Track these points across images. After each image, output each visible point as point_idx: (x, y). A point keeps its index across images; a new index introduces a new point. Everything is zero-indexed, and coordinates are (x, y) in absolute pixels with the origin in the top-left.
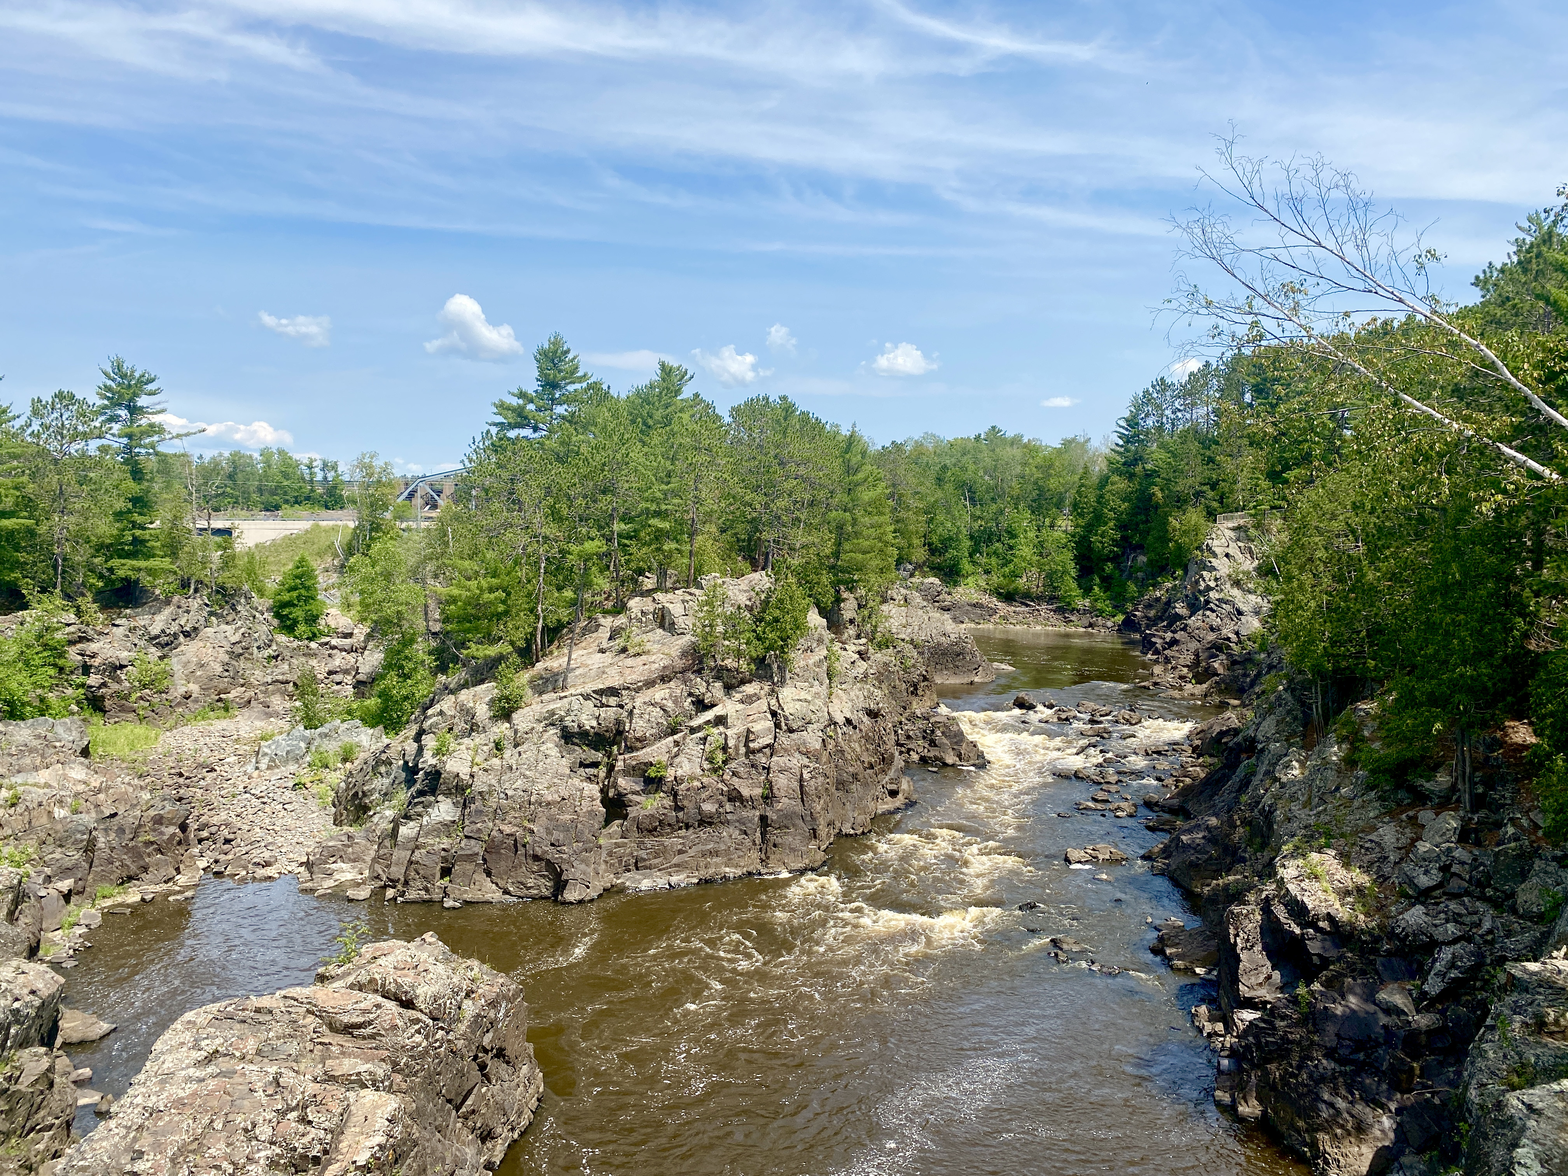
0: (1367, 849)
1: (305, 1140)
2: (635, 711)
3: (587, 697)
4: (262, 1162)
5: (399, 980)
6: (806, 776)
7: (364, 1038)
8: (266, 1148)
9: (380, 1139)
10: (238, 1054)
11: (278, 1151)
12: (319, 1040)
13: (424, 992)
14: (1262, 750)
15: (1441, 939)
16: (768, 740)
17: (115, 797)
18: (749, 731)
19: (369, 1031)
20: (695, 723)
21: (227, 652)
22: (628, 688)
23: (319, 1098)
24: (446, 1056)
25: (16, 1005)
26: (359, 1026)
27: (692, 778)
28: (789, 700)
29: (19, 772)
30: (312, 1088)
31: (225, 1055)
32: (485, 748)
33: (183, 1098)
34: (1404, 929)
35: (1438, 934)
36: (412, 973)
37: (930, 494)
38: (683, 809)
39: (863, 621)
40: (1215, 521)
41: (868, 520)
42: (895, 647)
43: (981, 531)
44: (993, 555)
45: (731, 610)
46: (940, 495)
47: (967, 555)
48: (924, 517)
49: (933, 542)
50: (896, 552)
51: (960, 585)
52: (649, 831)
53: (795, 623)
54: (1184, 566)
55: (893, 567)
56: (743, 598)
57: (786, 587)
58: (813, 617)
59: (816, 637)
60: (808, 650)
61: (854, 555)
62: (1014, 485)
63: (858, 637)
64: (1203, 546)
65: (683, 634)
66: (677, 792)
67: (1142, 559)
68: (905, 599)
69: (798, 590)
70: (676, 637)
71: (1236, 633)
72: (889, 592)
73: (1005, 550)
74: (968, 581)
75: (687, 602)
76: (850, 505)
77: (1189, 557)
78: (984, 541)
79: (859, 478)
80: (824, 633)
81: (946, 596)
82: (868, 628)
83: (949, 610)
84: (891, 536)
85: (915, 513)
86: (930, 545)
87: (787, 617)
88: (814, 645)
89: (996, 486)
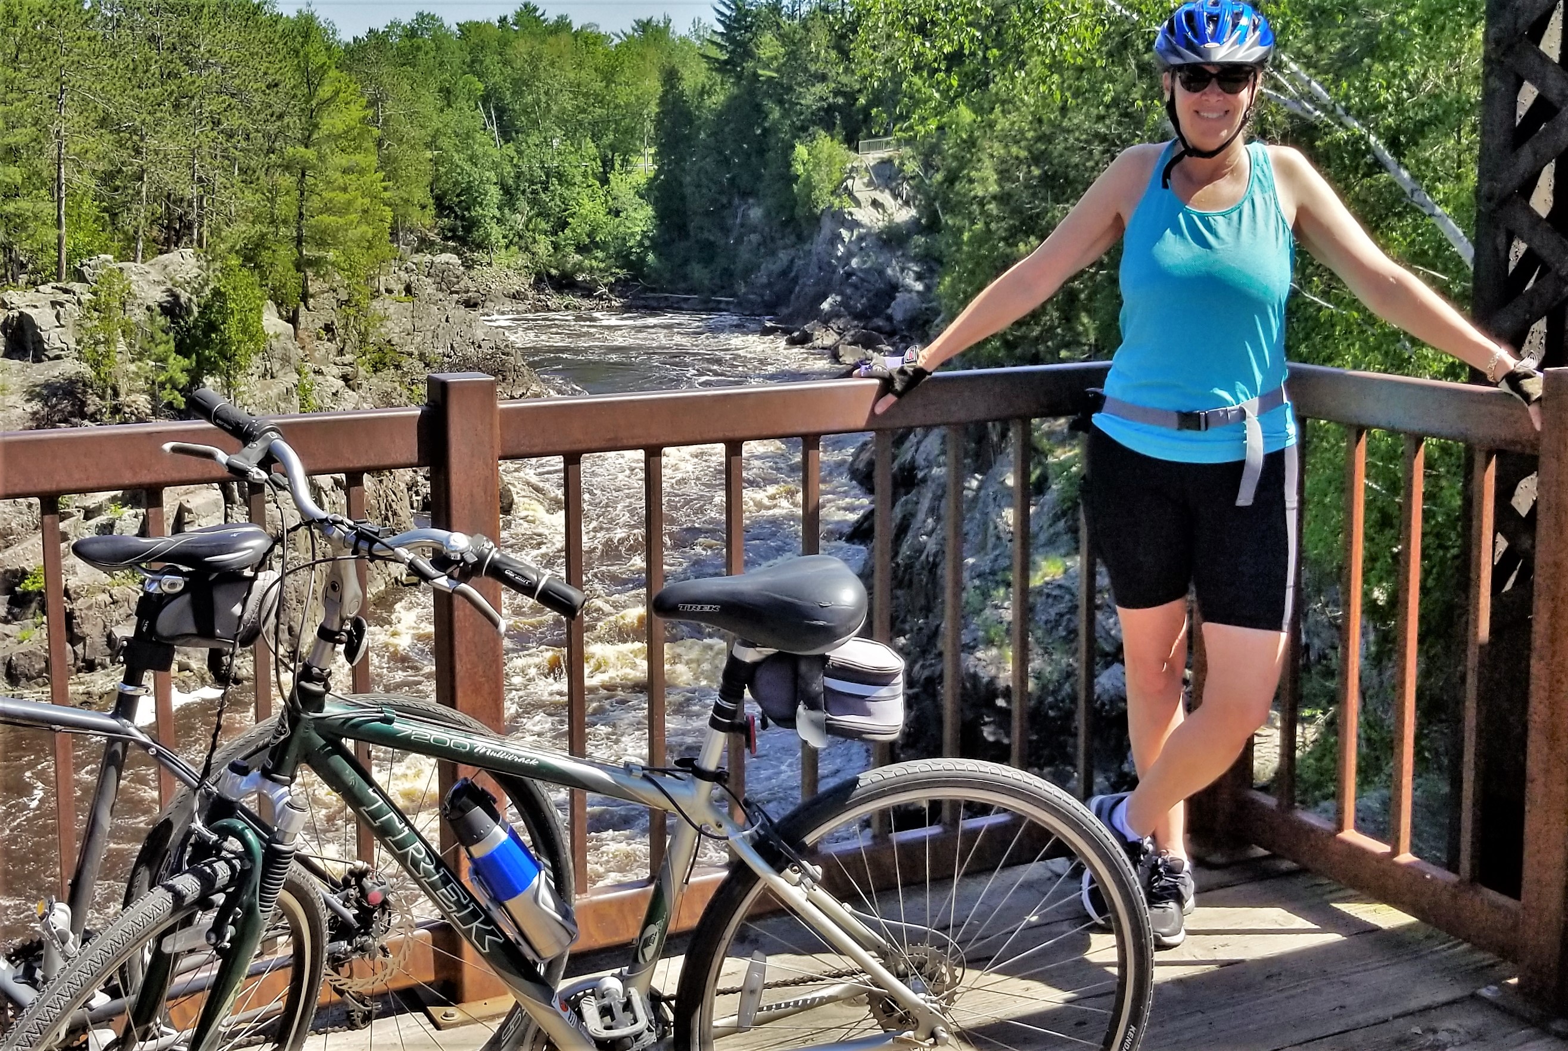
14: (924, 479)
20: (90, 502)
27: (92, 591)
37: (435, 117)
38: (82, 639)
39: (346, 326)
40: (857, 150)
41: (343, 160)
42: (397, 367)
43: (518, 176)
44: (539, 215)
45: (139, 315)
46: (450, 115)
47: (498, 214)
48: (428, 154)
49: (445, 193)
50: (388, 213)
51: (490, 264)
52: (29, 678)
53: (244, 331)
54: (815, 220)
55: (387, 237)
56: (157, 295)
57: (226, 271)
58: (271, 321)
59: (278, 353)
60: (268, 374)
61: (327, 219)
62: (565, 99)
63: (341, 352)
64: (841, 190)
65: (58, 357)
66: (72, 610)
67: (756, 213)
68: (408, 289)
69: (246, 277)
70: (47, 363)
71: (890, 318)
72: (382, 278)
73: (555, 205)
74: (501, 257)
75: (61, 305)
76: (315, 136)
77: (822, 207)
78: (524, 192)
79: (325, 91)
80: (290, 346)
81: (470, 283)
82: (354, 337)
83: (475, 305)
84: (379, 186)
85: (412, 147)
86: (439, 200)
87: (233, 322)
88: (277, 366)
89: (537, 102)
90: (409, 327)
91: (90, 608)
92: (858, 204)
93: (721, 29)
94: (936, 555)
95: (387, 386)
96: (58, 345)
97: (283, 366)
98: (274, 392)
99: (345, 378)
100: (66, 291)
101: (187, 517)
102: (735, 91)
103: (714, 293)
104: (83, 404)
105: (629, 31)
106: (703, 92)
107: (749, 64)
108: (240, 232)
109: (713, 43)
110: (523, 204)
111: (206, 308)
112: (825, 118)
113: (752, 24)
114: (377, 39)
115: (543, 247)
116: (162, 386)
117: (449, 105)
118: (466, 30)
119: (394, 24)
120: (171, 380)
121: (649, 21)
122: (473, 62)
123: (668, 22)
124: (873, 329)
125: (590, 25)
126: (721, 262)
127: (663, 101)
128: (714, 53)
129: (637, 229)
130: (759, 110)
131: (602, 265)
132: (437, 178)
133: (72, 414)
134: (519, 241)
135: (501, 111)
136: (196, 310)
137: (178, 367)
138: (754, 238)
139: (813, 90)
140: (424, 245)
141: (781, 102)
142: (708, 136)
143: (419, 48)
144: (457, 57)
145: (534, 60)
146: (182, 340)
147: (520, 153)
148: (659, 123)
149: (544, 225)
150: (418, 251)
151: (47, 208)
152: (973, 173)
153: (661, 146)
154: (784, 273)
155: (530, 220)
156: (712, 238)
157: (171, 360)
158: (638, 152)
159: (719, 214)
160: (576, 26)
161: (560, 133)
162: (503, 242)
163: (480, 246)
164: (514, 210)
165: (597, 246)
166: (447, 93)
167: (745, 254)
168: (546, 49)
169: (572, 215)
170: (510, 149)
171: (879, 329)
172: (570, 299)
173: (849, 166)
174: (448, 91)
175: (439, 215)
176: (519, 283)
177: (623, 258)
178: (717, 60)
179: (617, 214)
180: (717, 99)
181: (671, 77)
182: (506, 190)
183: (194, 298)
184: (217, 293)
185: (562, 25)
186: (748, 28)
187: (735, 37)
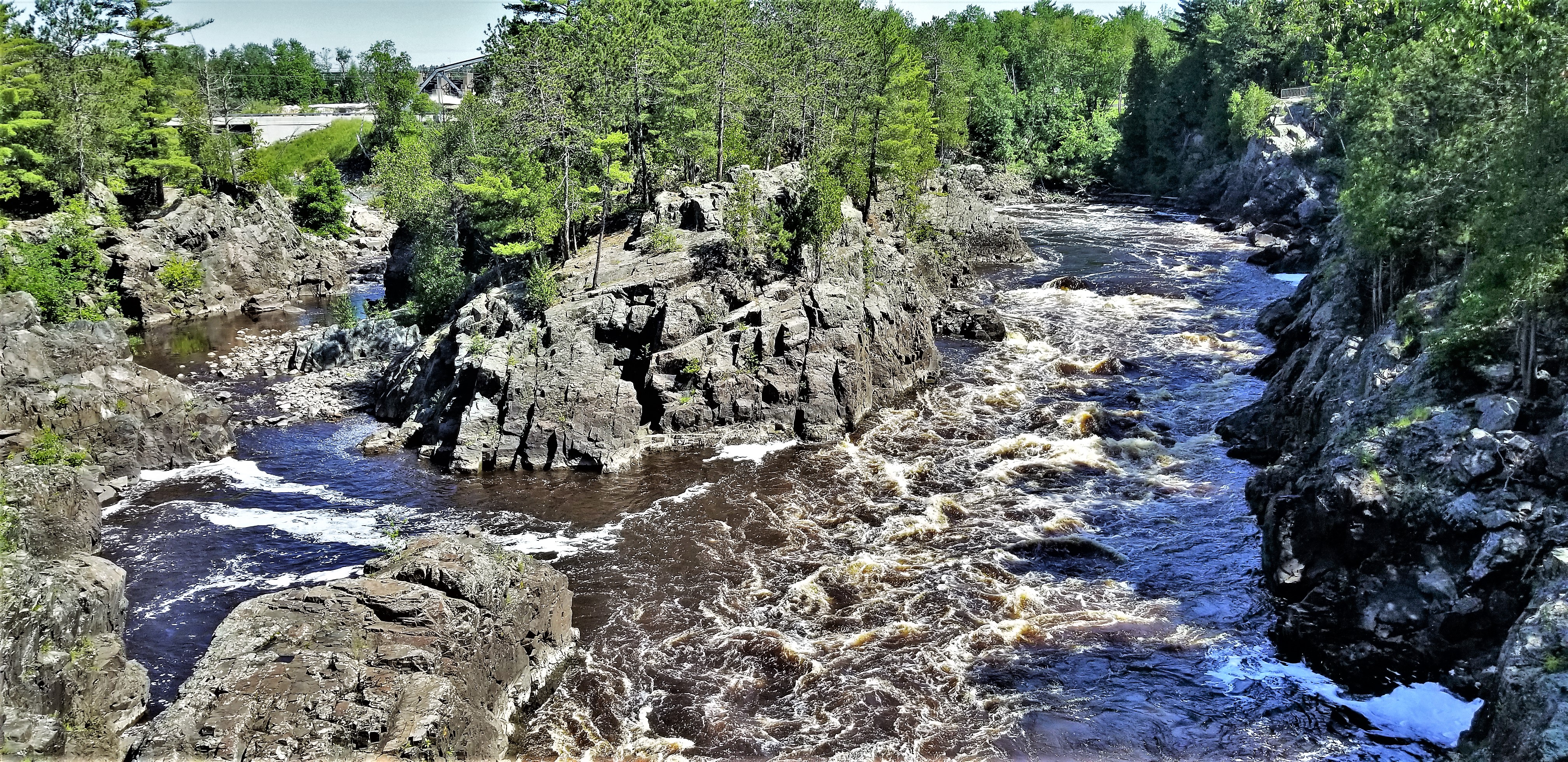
0: (1420, 437)
1: (363, 718)
2: (668, 309)
3: (618, 295)
4: (324, 737)
5: (445, 571)
6: (842, 370)
7: (414, 625)
8: (327, 726)
9: (434, 717)
10: (294, 641)
11: (339, 728)
12: (371, 627)
13: (469, 581)
14: (1317, 338)
15: (1488, 525)
16: (804, 336)
17: (159, 397)
18: (783, 329)
19: (418, 619)
20: (727, 321)
21: (256, 252)
22: (659, 285)
23: (374, 681)
24: (495, 641)
25: (82, 595)
26: (406, 614)
27: (725, 376)
28: (823, 295)
29: (65, 373)
30: (366, 671)
31: (282, 641)
32: (519, 346)
33: (246, 681)
34: (1451, 517)
35: (1488, 521)
36: (457, 565)
37: (973, 73)
38: (718, 405)
39: (900, 212)
40: (1279, 96)
41: (905, 103)
42: (934, 239)
43: (1027, 114)
44: (1040, 139)
45: (763, 203)
46: (984, 74)
47: (1012, 138)
48: (967, 99)
49: (976, 125)
50: (935, 138)
51: (1004, 172)
52: (686, 426)
53: (829, 216)
54: (1243, 145)
55: (933, 153)
56: (774, 191)
57: (819, 177)
58: (848, 209)
59: (851, 230)
60: (844, 243)
61: (890, 142)
62: (1065, 62)
63: (896, 229)
64: (1265, 123)
65: (713, 229)
66: (712, 388)
67: (1198, 139)
68: (945, 188)
69: (831, 181)
70: (706, 233)
71: (1296, 215)
72: (929, 181)
73: (1052, 132)
74: (1012, 167)
75: (717, 196)
76: (886, 87)
77: (1249, 135)
78: (1031, 124)
79: (895, 58)
80: (859, 225)
81: (989, 184)
82: (906, 218)
83: (992, 198)
84: (931, 120)
85: (957, 95)
86: (972, 129)
87: (821, 209)
88: (850, 238)
89: (1045, 63)
90: (944, 212)
91: (723, 386)
92: (1277, 134)
93: (1181, 11)
94: (1322, 395)
95: (926, 251)
96: (713, 221)
97: (854, 239)
98: (846, 256)
99: (897, 246)
100: (720, 187)
101: (786, 334)
102: (1189, 54)
103: (1163, 194)
104: (725, 259)
105: (1115, 15)
106: (1165, 55)
107: (1201, 36)
108: (830, 151)
109: (1175, 21)
110: (1029, 132)
111: (805, 200)
112: (1255, 74)
113: (1205, 7)
114: (940, 24)
115: (1042, 160)
116: (774, 249)
117: (984, 66)
118: (999, 16)
119: (952, 14)
120: (780, 246)
121: (1129, 8)
122: (1003, 37)
123: (1143, 8)
124: (1283, 223)
125: (1087, 11)
126: (1170, 172)
127: (1135, 61)
128: (1176, 28)
129: (1110, 149)
130: (1206, 66)
131: (1083, 173)
132: (972, 115)
133: (717, 265)
134: (1025, 157)
135: (1019, 69)
136: (799, 201)
137: (785, 237)
138: (1196, 156)
139: (1248, 53)
140: (960, 158)
141: (1223, 62)
142: (1167, 85)
143: (967, 29)
144: (993, 34)
145: (1044, 35)
146: (789, 220)
147: (1030, 98)
148: (1131, 75)
149: (1044, 146)
150: (955, 162)
151: (713, 135)
152: (1375, 114)
153: (1131, 92)
154: (1216, 182)
155: (1034, 142)
156: (1164, 155)
157: (781, 233)
158: (1113, 96)
159: (1170, 138)
160: (1076, 12)
161: (1059, 84)
162: (1014, 157)
163: (997, 159)
164: (1023, 136)
165: (1080, 160)
166: (982, 58)
167: (1188, 166)
168: (1053, 28)
169: (1063, 140)
170: (1023, 95)
171: (1287, 223)
172: (1058, 195)
173: (1272, 107)
174: (983, 57)
175: (971, 139)
176: (1022, 184)
177: (1098, 167)
178: (1177, 33)
179: (1096, 139)
180: (1176, 59)
181: (1142, 44)
182: (1019, 122)
183: (798, 194)
184: (812, 190)
185: (1067, 11)
186: (1201, 10)
187: (1191, 17)
